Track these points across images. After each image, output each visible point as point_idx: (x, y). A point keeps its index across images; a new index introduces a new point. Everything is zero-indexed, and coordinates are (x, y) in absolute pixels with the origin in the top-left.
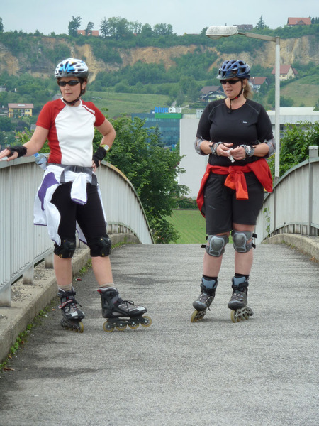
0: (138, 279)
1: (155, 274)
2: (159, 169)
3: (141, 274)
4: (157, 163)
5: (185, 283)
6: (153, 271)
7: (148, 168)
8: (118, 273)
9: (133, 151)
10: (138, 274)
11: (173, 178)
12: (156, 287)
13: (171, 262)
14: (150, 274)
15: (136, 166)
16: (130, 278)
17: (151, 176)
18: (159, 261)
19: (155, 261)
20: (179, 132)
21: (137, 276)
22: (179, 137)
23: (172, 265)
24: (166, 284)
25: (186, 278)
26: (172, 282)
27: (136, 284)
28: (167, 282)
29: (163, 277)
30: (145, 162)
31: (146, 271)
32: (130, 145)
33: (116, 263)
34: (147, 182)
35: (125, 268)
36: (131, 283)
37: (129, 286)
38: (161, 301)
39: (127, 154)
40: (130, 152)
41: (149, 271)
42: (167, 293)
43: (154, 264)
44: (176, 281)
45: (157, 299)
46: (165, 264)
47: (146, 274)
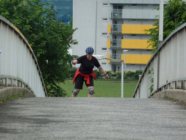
0: (35, 119)
1: (51, 116)
2: (54, 41)
3: (38, 116)
4: (52, 35)
5: (78, 122)
6: (49, 114)
7: (44, 39)
8: (17, 115)
9: (31, 23)
10: (35, 116)
11: (67, 48)
12: (51, 125)
13: (65, 107)
14: (46, 116)
15: (33, 38)
16: (28, 119)
17: (47, 47)
18: (55, 107)
19: (50, 107)
20: (72, 11)
21: (35, 117)
22: (72, 15)
23: (66, 110)
24: (61, 123)
25: (78, 119)
26: (67, 121)
27: (34, 123)
28: (62, 122)
29: (58, 118)
30: (41, 34)
31: (42, 114)
32: (28, 18)
33: (15, 108)
34: (43, 52)
35: (24, 112)
36: (28, 122)
37: (27, 124)
38: (56, 135)
39: (26, 26)
40: (28, 24)
41: (45, 114)
42: (62, 129)
43: (50, 109)
44: (70, 121)
45: (53, 135)
46: (60, 109)
47: (42, 116)
